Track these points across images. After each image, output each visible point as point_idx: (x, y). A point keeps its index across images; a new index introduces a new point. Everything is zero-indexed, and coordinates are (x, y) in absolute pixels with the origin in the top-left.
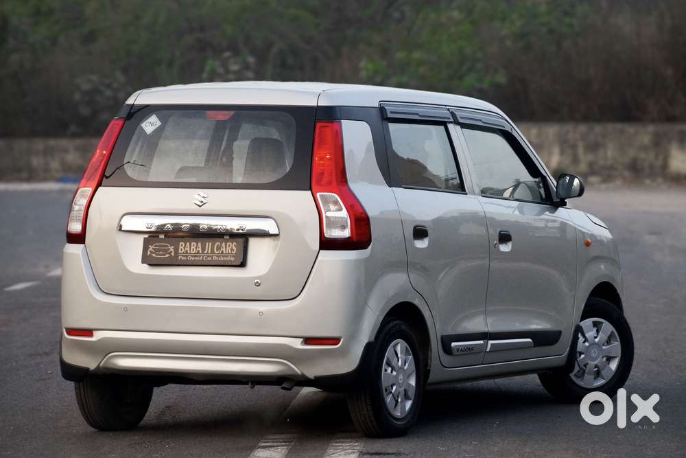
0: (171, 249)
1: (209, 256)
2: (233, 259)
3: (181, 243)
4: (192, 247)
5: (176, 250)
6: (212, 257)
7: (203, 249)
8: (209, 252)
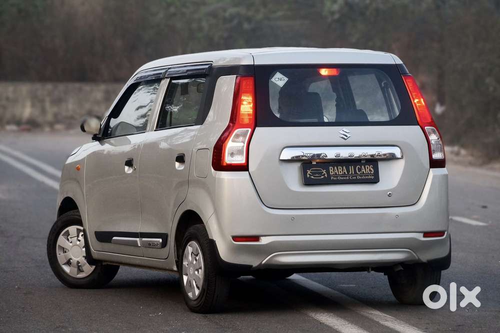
0: (324, 172)
1: (354, 176)
2: (373, 177)
3: (330, 167)
4: (339, 170)
5: (328, 172)
6: (356, 176)
7: (348, 171)
8: (353, 173)
